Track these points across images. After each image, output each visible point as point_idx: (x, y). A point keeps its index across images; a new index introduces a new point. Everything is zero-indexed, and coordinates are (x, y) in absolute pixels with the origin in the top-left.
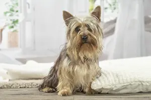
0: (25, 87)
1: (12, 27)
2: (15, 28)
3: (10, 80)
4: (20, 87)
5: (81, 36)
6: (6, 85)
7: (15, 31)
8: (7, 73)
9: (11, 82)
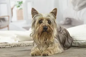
0: (29, 46)
1: (19, 6)
2: (21, 7)
3: (19, 41)
4: (26, 46)
5: (43, 26)
6: (17, 45)
7: (21, 9)
8: (17, 37)
9: (20, 43)
